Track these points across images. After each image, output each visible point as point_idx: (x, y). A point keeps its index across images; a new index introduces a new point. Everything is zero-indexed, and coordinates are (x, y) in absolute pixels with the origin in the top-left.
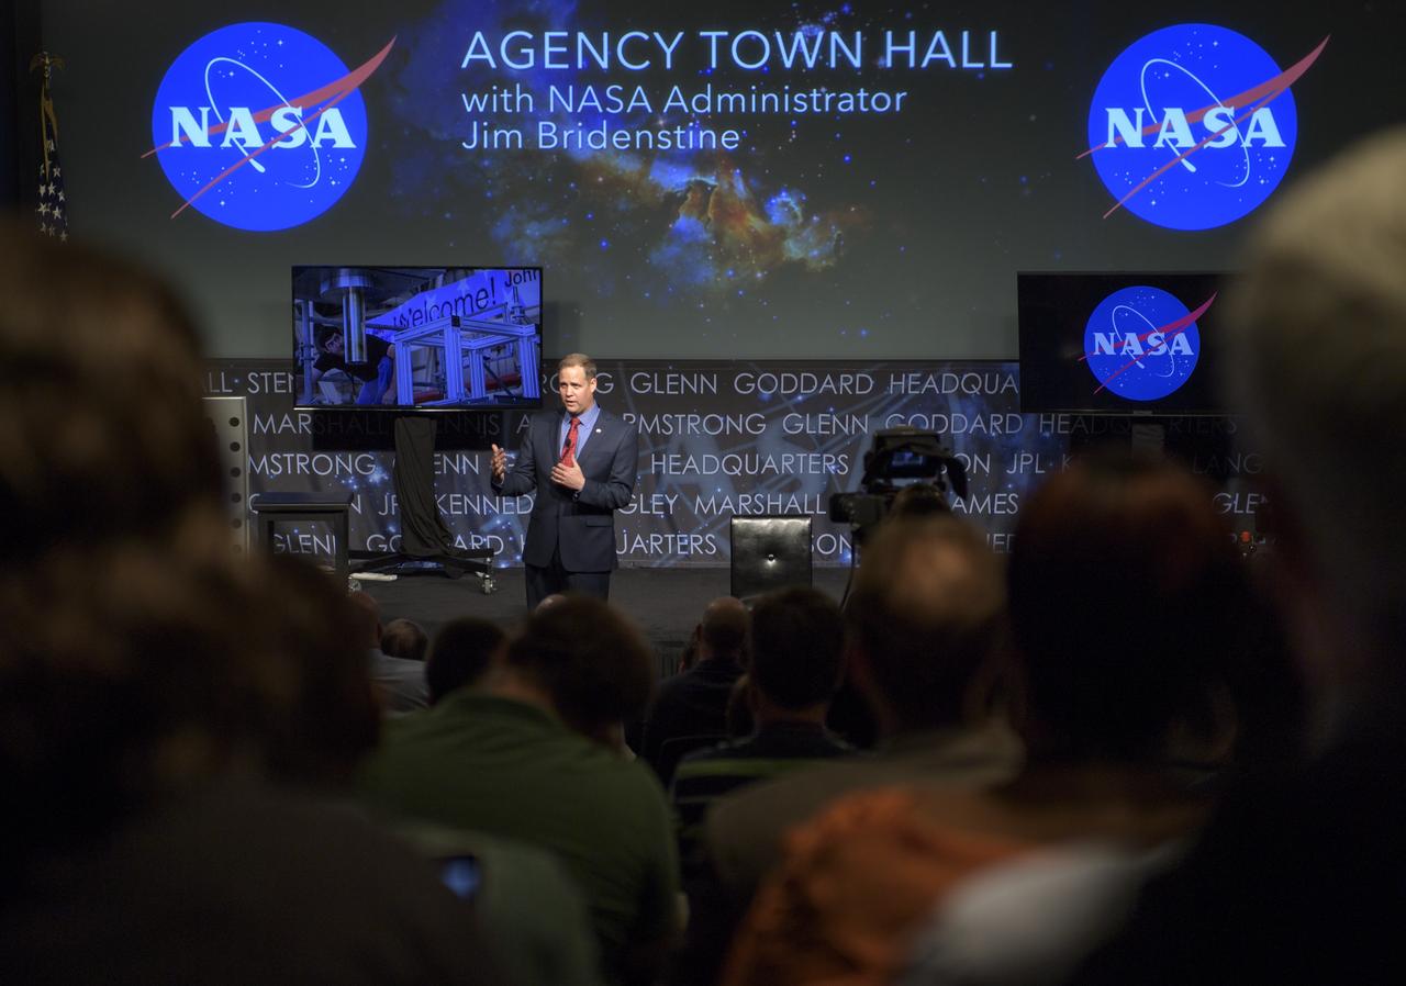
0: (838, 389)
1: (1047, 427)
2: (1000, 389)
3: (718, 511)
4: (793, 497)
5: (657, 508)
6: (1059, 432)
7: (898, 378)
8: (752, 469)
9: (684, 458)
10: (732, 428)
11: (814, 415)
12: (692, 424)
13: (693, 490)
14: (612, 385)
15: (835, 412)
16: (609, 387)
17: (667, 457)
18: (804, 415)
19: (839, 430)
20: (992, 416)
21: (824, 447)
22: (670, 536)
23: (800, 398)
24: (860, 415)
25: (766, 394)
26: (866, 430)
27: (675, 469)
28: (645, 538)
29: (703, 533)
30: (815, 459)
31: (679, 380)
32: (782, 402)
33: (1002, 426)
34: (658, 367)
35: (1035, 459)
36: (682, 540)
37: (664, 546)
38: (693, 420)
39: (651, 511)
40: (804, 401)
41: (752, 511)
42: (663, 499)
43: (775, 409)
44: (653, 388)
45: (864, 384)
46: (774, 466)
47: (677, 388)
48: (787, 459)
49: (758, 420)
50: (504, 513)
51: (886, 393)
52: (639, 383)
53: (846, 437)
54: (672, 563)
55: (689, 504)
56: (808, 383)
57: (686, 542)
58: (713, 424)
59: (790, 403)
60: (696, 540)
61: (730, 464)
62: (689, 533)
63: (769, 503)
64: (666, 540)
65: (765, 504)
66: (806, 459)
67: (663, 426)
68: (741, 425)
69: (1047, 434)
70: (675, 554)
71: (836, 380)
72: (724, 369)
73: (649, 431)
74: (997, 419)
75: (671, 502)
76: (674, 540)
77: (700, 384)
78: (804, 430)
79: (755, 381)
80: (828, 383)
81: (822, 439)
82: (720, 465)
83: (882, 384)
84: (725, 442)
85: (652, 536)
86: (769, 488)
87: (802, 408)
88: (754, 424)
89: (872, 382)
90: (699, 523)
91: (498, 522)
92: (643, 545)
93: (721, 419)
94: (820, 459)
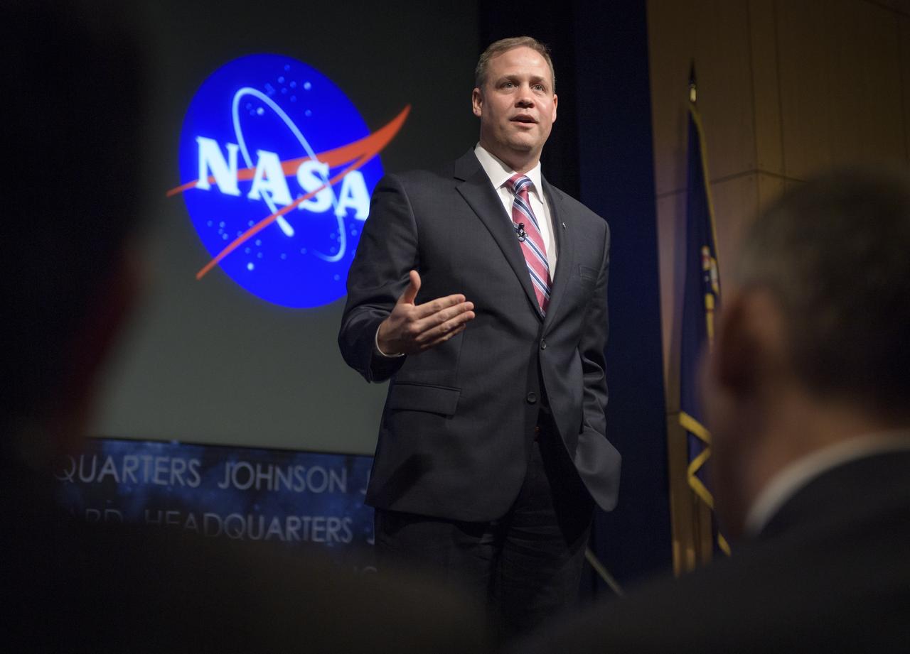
2: (97, 476)
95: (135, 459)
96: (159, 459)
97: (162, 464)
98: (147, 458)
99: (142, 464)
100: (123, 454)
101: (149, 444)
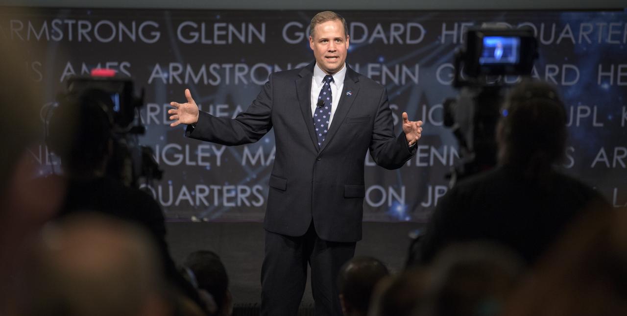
0: (388, 38)
1: (606, 79)
2: (556, 39)
3: (266, 161)
5: (204, 159)
6: (619, 83)
7: (450, 28)
12: (241, 75)
14: (158, 34)
15: (385, 63)
16: (154, 37)
19: (389, 79)
20: (548, 67)
22: (216, 188)
24: (410, 65)
26: (416, 80)
28: (191, 189)
29: (251, 184)
31: (226, 29)
33: (558, 78)
34: (206, 16)
35: (592, 111)
36: (229, 191)
37: (210, 198)
38: (241, 70)
39: (197, 161)
40: (353, 52)
42: (209, 151)
44: (200, 38)
45: (415, 33)
47: (225, 37)
51: (437, 42)
52: (186, 32)
53: (396, 88)
54: (216, 216)
55: (236, 154)
57: (233, 194)
58: (261, 73)
60: (243, 191)
62: (236, 184)
64: (212, 191)
67: (210, 76)
69: (606, 86)
70: (221, 204)
71: (387, 30)
72: (272, 18)
73: (197, 80)
74: (552, 70)
75: (219, 154)
76: (221, 192)
77: (249, 33)
79: (303, 30)
80: (379, 33)
83: (433, 32)
85: (198, 187)
89: (423, 32)
90: (245, 174)
92: (188, 198)
93: (269, 69)
95: (590, 25)
96: (612, 24)
97: (614, 28)
98: (601, 24)
99: (596, 29)
100: (580, 21)
101: (603, 13)
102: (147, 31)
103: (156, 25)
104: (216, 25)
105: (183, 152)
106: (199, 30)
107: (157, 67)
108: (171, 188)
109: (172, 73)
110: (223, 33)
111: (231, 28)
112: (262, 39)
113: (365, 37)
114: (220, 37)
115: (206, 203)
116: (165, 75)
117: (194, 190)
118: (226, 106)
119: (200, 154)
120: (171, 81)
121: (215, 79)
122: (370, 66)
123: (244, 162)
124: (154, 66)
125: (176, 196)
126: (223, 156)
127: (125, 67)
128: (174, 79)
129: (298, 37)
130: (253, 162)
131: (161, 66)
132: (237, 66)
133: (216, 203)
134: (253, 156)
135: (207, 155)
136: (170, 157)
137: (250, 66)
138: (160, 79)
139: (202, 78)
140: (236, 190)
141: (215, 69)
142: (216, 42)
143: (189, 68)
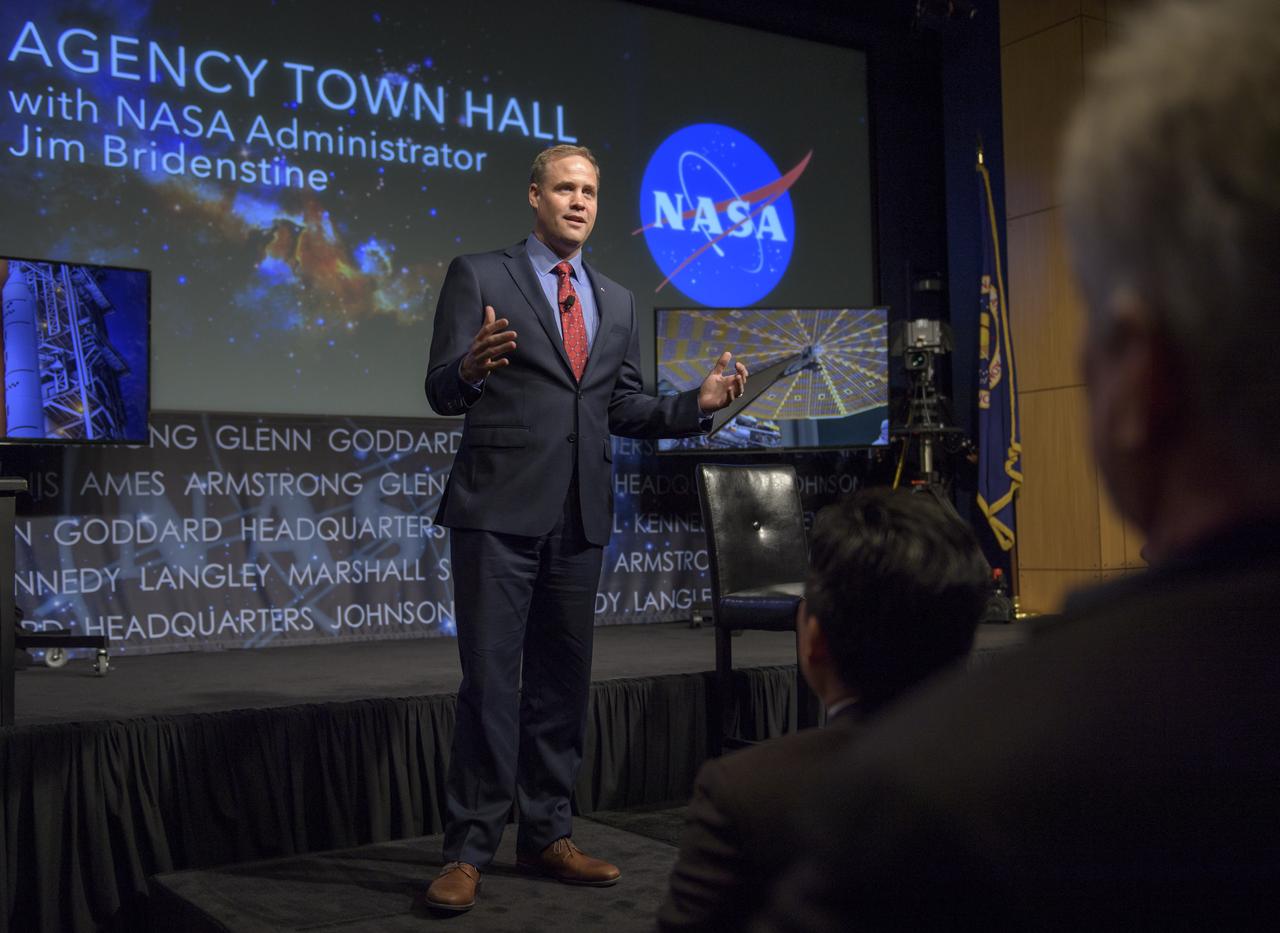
0: (433, 448)
3: (314, 580)
4: (392, 563)
5: (250, 579)
6: (632, 492)
8: (349, 532)
9: (277, 523)
10: (328, 489)
11: (410, 475)
12: (286, 485)
13: (287, 558)
14: (195, 439)
15: (431, 472)
17: (258, 521)
18: (401, 474)
19: (436, 491)
21: (422, 508)
22: (263, 611)
23: (396, 456)
25: (362, 451)
27: (267, 535)
28: (235, 614)
29: (298, 606)
30: (413, 521)
31: (269, 434)
32: (378, 461)
34: (246, 420)
36: (276, 615)
38: (286, 479)
39: (241, 582)
40: (402, 461)
41: (350, 578)
42: (253, 570)
43: (372, 467)
44: (241, 444)
46: (371, 530)
47: (268, 444)
48: (385, 522)
49: (355, 480)
50: (65, 592)
52: (226, 436)
54: (265, 642)
55: (282, 573)
56: (404, 441)
57: (280, 618)
58: (308, 484)
59: (386, 462)
60: (291, 614)
61: (327, 528)
62: (282, 607)
63: (367, 571)
64: (259, 616)
65: (363, 572)
66: (404, 522)
67: (253, 486)
68: (336, 485)
69: (622, 495)
70: (269, 631)
71: (431, 438)
72: (318, 425)
73: (238, 491)
75: (263, 573)
76: (268, 615)
77: (293, 440)
78: (401, 491)
79: (350, 437)
81: (419, 500)
82: (316, 529)
84: (319, 505)
85: (243, 612)
86: (368, 553)
87: (398, 467)
88: (350, 484)
90: (292, 595)
91: (57, 604)
92: (232, 624)
93: (316, 479)
94: (417, 521)
102: (183, 436)
103: (193, 429)
104: (259, 430)
105: (225, 572)
106: (239, 435)
107: (195, 476)
108: (212, 614)
109: (211, 483)
110: (267, 439)
111: (275, 433)
112: (308, 446)
113: (411, 445)
114: (263, 444)
115: (253, 630)
116: (204, 485)
117: (239, 616)
118: (271, 520)
119: (245, 574)
120: (210, 492)
121: (258, 490)
122: (417, 475)
123: (291, 583)
124: (190, 475)
125: (218, 624)
126: (266, 576)
127: (158, 477)
128: (213, 489)
129: (345, 445)
130: (301, 581)
131: (198, 475)
132: (282, 475)
133: (264, 629)
134: (301, 574)
135: (253, 574)
136: (211, 578)
137: (296, 475)
138: (198, 490)
139: (244, 489)
140: (283, 614)
141: (258, 478)
142: (259, 448)
143: (230, 478)
